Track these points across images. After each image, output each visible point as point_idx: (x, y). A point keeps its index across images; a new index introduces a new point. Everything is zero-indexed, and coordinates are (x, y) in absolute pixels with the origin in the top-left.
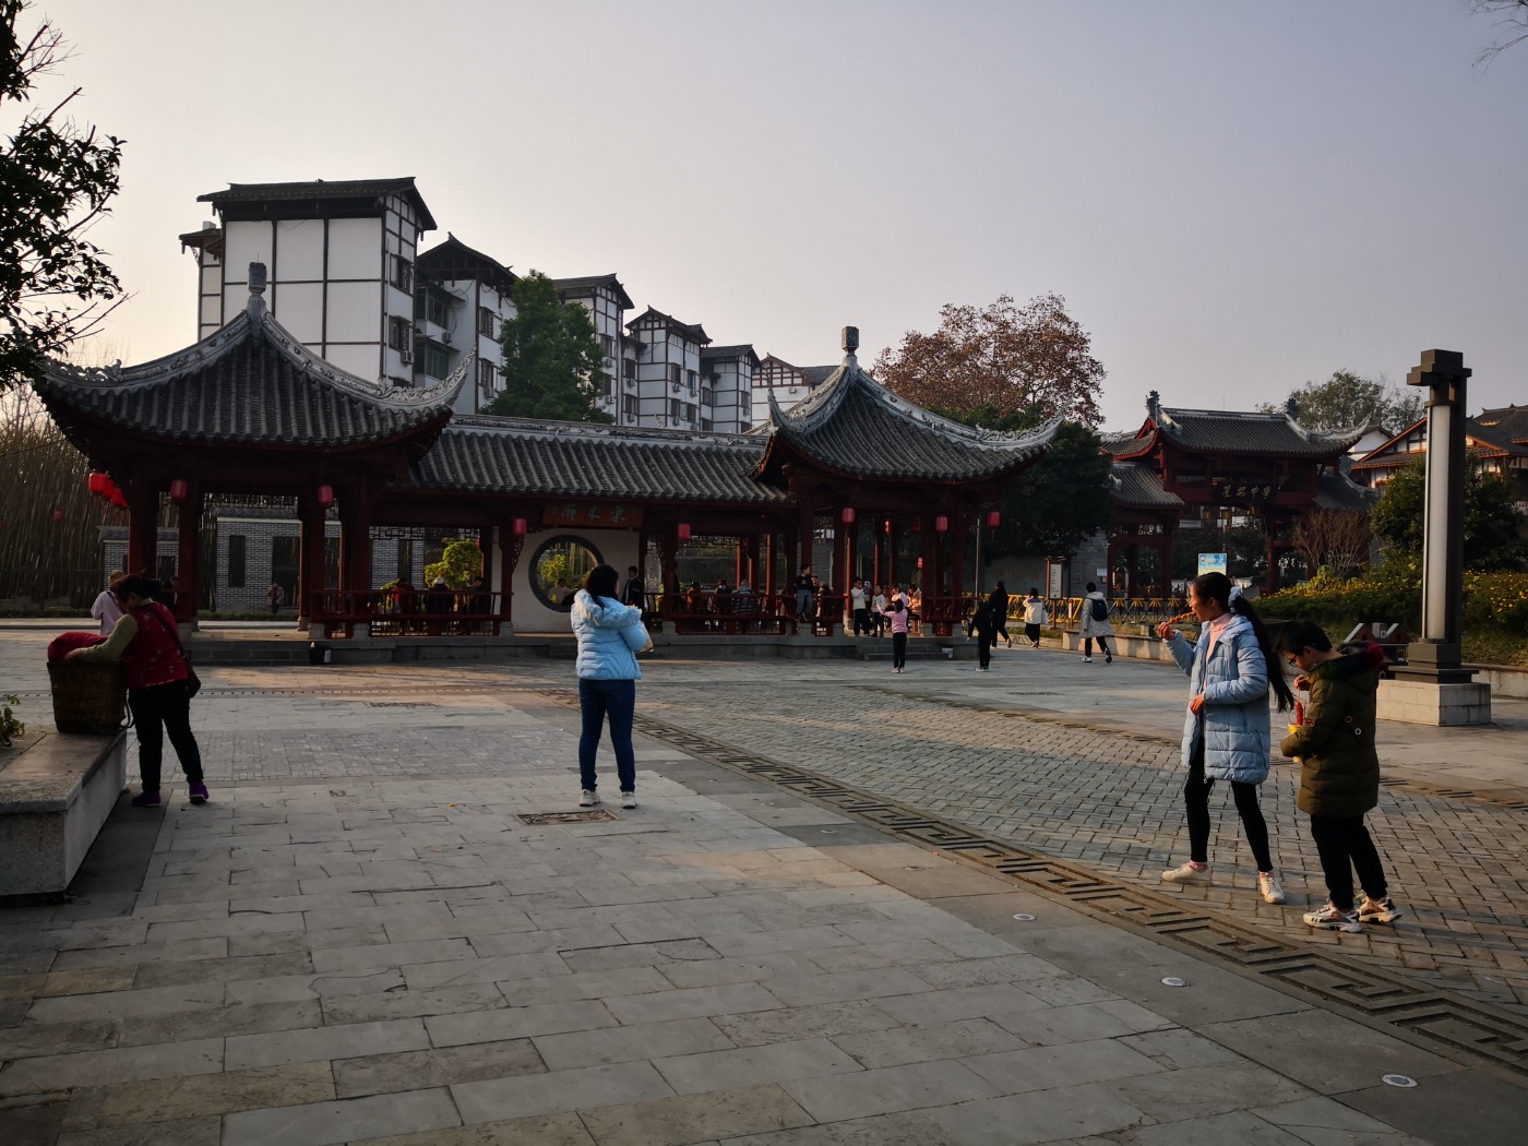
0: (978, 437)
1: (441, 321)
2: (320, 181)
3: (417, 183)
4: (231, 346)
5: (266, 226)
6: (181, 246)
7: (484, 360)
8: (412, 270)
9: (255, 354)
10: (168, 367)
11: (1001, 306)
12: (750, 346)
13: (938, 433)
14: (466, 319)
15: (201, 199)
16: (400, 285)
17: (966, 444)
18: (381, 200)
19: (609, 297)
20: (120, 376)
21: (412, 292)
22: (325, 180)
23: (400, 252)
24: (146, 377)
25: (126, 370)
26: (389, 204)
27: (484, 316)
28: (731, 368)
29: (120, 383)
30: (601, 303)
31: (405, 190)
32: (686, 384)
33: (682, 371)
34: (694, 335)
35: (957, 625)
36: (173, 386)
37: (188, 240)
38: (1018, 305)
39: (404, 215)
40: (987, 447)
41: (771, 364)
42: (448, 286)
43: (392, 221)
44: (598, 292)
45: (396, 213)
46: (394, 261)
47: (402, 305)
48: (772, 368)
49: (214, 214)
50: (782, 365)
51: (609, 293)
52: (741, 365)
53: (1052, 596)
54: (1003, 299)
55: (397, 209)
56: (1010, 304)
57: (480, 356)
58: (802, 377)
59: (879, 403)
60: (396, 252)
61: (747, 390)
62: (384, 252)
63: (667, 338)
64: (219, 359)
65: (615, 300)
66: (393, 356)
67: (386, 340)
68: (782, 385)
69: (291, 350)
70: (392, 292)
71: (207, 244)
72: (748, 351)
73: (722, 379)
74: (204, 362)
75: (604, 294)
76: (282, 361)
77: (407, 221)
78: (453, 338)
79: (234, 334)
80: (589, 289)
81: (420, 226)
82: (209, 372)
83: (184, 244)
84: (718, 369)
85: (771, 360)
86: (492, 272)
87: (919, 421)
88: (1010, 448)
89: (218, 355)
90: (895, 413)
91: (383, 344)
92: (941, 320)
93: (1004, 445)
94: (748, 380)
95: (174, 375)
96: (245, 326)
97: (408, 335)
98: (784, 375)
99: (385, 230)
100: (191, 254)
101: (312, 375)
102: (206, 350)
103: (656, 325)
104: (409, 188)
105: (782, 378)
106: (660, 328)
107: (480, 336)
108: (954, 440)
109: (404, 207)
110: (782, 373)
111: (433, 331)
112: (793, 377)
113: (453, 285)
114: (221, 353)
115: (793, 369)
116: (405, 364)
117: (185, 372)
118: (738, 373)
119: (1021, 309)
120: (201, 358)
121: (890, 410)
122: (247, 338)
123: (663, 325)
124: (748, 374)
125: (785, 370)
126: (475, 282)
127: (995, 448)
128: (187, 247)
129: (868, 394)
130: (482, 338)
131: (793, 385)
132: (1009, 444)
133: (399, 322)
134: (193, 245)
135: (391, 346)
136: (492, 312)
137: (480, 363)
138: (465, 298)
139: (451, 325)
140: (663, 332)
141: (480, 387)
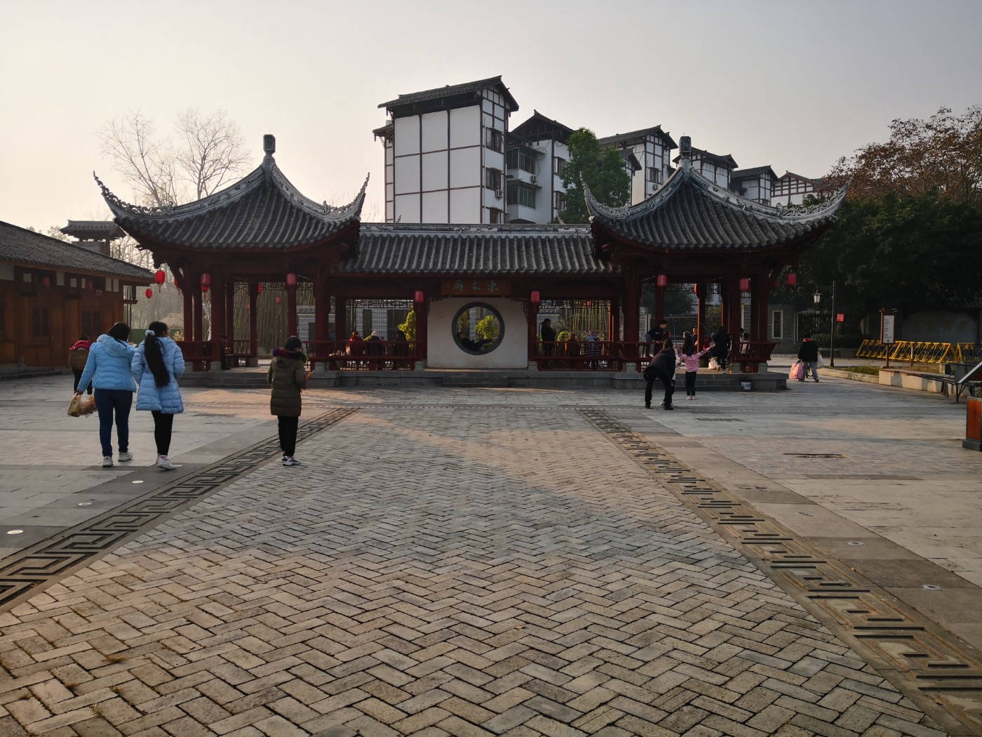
0: (779, 214)
1: (530, 167)
2: (448, 86)
3: (503, 80)
4: (250, 189)
5: (416, 118)
6: (374, 137)
7: (556, 192)
8: (503, 137)
9: (265, 193)
10: (206, 204)
11: (941, 116)
12: (769, 166)
13: (748, 213)
14: (545, 167)
15: (380, 106)
16: (494, 147)
17: (770, 220)
18: (479, 93)
19: (656, 142)
20: (172, 212)
21: (503, 151)
22: (450, 85)
23: (493, 126)
24: (190, 211)
25: (177, 207)
26: (485, 95)
28: (755, 183)
29: (172, 216)
30: (650, 147)
31: (496, 85)
34: (726, 163)
35: (761, 364)
36: (207, 216)
37: (378, 133)
38: (956, 114)
39: (496, 101)
40: (785, 221)
41: (790, 178)
42: (535, 146)
43: (487, 106)
44: (648, 139)
45: (489, 100)
46: (489, 133)
47: (496, 160)
48: (790, 181)
49: (387, 115)
50: (798, 178)
51: (656, 139)
52: (762, 181)
53: (884, 342)
54: (941, 112)
55: (491, 98)
56: (949, 115)
57: (556, 189)
58: (813, 186)
59: (705, 193)
60: (491, 126)
61: (767, 198)
62: (482, 126)
63: (702, 166)
64: (242, 197)
65: (660, 143)
66: (489, 194)
67: (484, 184)
68: (798, 193)
69: (284, 188)
70: (487, 152)
71: (386, 134)
72: (768, 171)
73: (748, 191)
74: (231, 200)
75: (652, 140)
76: (280, 195)
77: (499, 105)
78: (537, 179)
79: (253, 181)
80: (641, 138)
81: (508, 107)
82: (233, 206)
83: (375, 136)
84: (745, 185)
85: (789, 176)
86: (561, 133)
87: (734, 205)
88: (803, 221)
89: (241, 195)
90: (717, 200)
91: (482, 187)
92: (891, 132)
93: (798, 219)
94: (768, 192)
95: (210, 209)
96: (260, 175)
97: (500, 180)
98: (799, 186)
99: (482, 112)
100: (380, 141)
101: (293, 203)
102: (233, 192)
103: (694, 158)
104: (498, 83)
105: (798, 188)
106: (697, 160)
107: (555, 176)
108: (760, 218)
109: (496, 96)
110: (798, 184)
111: (524, 176)
112: (806, 187)
113: (538, 144)
114: (244, 193)
115: (805, 181)
116: (498, 198)
117: (217, 206)
118: (759, 186)
119: (960, 118)
120: (229, 198)
121: (713, 197)
122: (262, 182)
123: (699, 157)
124: (768, 186)
125: (800, 182)
126: (551, 140)
127: (791, 222)
128: (378, 137)
129: (698, 187)
130: (556, 178)
131: (806, 192)
132: (802, 218)
133: (494, 173)
134: (380, 136)
135: (487, 188)
136: (564, 160)
137: (555, 194)
138: (545, 152)
139: (536, 171)
140: (699, 162)
141: (555, 210)
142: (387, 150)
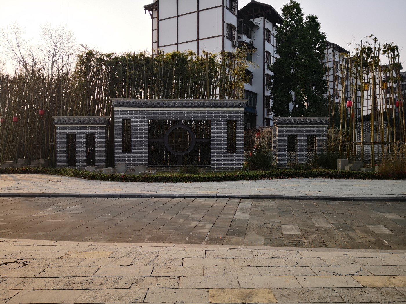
1: (249, 35)
7: (267, 52)
14: (259, 34)
16: (231, 10)
21: (236, 16)
27: (267, 32)
32: (340, 69)
33: (339, 64)
37: (148, 8)
42: (252, 21)
47: (232, 19)
57: (266, 50)
63: (333, 51)
66: (228, 43)
67: (225, 35)
70: (227, 12)
78: (254, 42)
91: (223, 37)
97: (235, 34)
103: (329, 47)
107: (266, 41)
111: (246, 39)
113: (254, 21)
116: (234, 47)
123: (332, 46)
126: (263, 18)
128: (147, 11)
130: (266, 42)
133: (230, 27)
134: (149, 10)
135: (227, 38)
136: (270, 32)
137: (265, 53)
138: (258, 25)
139: (252, 38)
140: (332, 49)
141: (265, 63)
142: (154, 19)
